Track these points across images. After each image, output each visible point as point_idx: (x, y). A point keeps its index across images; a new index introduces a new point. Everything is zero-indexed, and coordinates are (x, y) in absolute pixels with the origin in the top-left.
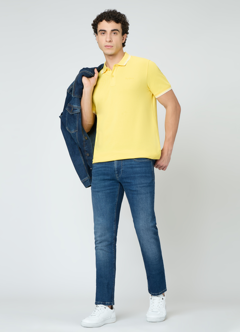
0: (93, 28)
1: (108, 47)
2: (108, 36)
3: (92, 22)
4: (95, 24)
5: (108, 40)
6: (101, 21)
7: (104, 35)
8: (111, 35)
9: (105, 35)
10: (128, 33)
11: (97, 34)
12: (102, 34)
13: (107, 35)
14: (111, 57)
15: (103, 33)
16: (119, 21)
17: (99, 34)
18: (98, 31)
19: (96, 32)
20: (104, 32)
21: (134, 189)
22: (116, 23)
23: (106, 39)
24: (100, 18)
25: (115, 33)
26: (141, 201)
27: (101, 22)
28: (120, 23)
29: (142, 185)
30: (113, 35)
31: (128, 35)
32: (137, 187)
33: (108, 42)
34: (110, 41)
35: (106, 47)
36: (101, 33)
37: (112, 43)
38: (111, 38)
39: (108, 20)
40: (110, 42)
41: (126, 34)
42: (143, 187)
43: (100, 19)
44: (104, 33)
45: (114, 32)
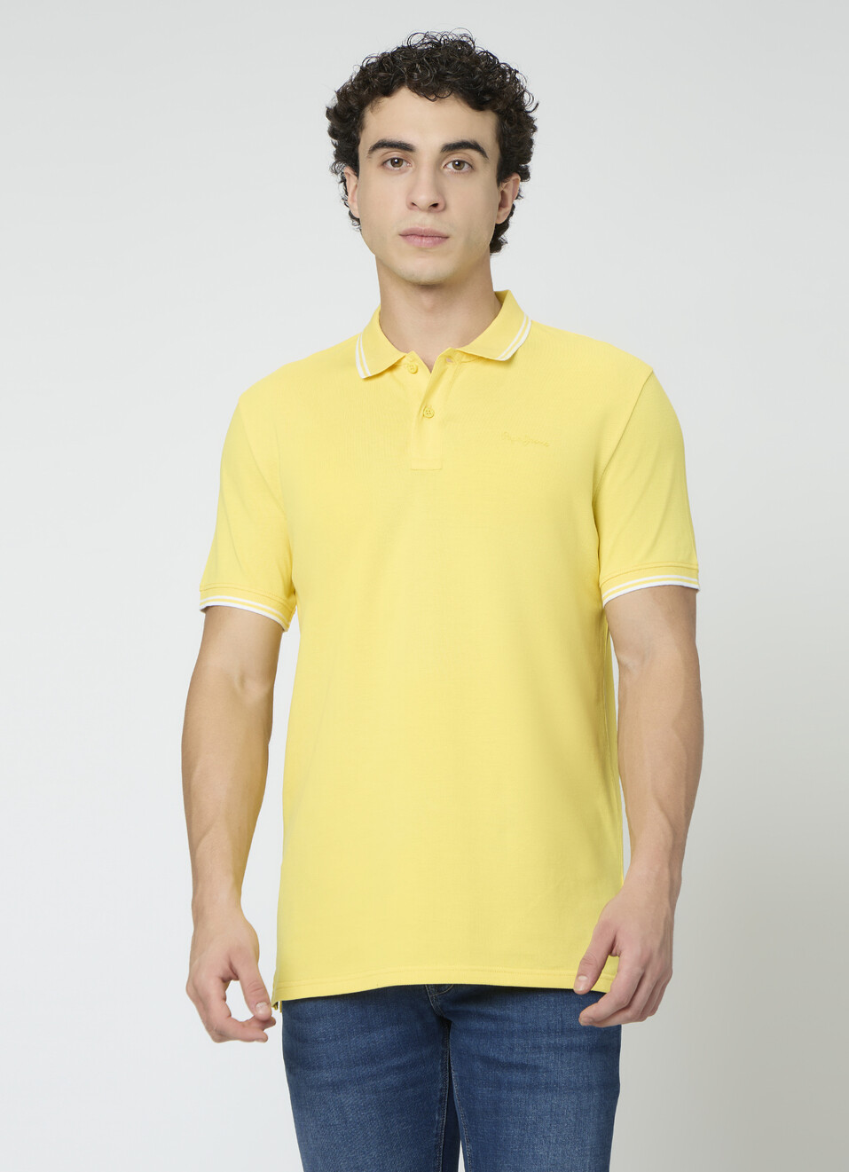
0: (333, 133)
1: (418, 240)
2: (425, 174)
3: (331, 100)
4: (350, 110)
5: (424, 198)
6: (388, 91)
7: (402, 172)
8: (441, 172)
9: (405, 171)
10: (525, 175)
11: (355, 167)
12: (389, 164)
13: (416, 171)
14: (427, 299)
15: (392, 160)
16: (487, 98)
17: (368, 163)
18: (363, 149)
19: (347, 155)
20: (399, 153)
21: (516, 1058)
22: (470, 110)
23: (410, 191)
24: (382, 74)
25: (459, 165)
26: (549, 1129)
27: (385, 101)
28: (494, 109)
29: (564, 1041)
30: (452, 173)
31: (525, 187)
32: (536, 1048)
33: (422, 210)
34: (435, 205)
35: (412, 237)
36: (380, 161)
37: (445, 216)
38: (439, 190)
39: (429, 89)
40: (435, 209)
41: (516, 177)
42: (570, 1048)
43: (381, 78)
44: (397, 163)
45: (457, 156)
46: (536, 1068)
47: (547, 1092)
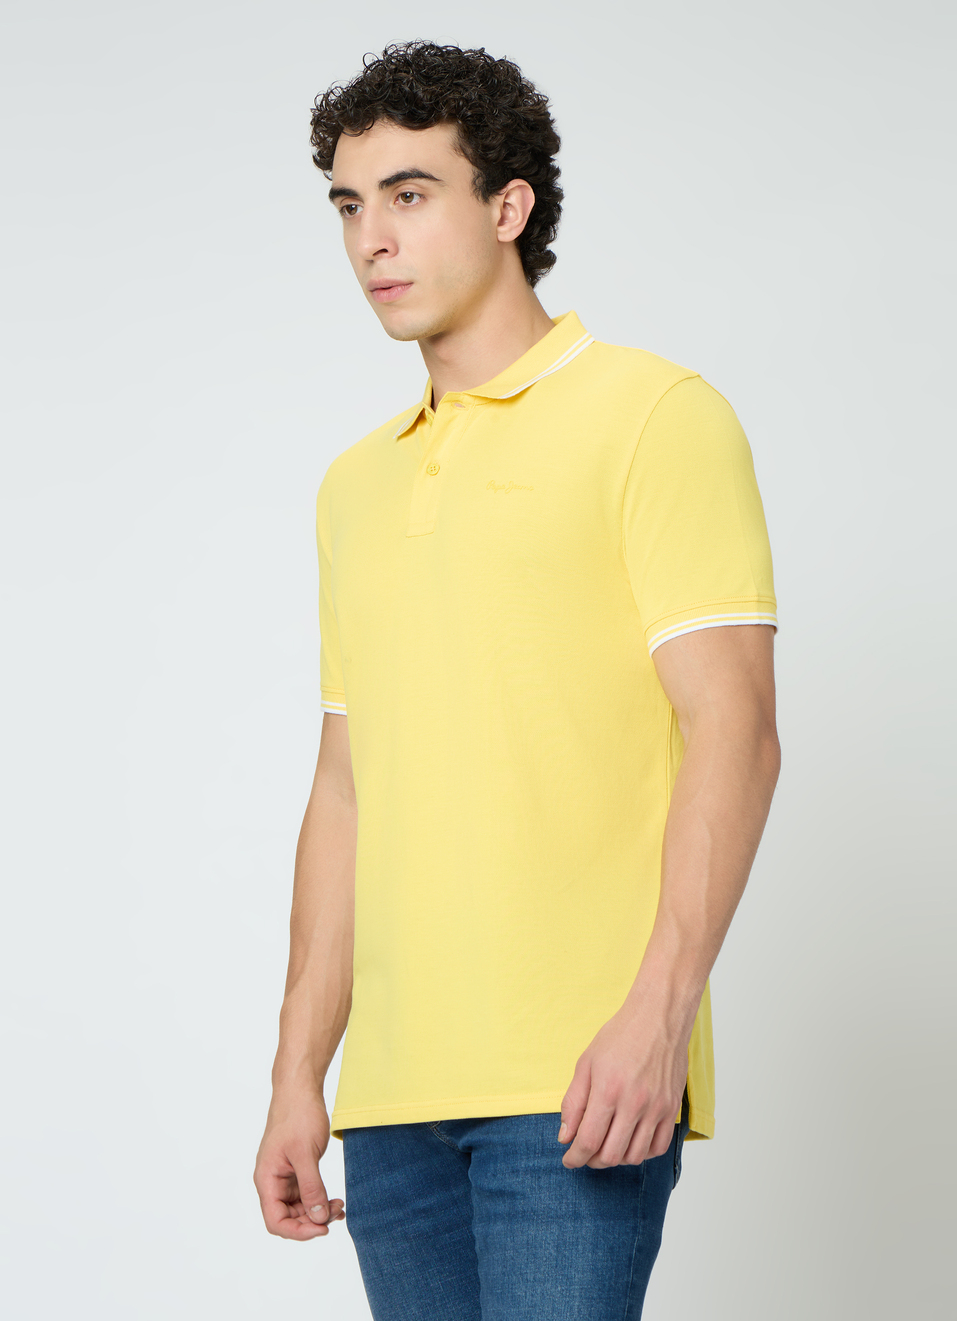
5: (367, 246)
8: (391, 210)
12: (347, 212)
15: (348, 207)
25: (409, 196)
30: (401, 207)
34: (383, 251)
35: (377, 292)
41: (516, 183)
44: (353, 209)
45: (403, 189)
46: (513, 1195)
47: (523, 1221)
